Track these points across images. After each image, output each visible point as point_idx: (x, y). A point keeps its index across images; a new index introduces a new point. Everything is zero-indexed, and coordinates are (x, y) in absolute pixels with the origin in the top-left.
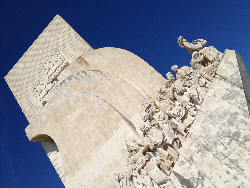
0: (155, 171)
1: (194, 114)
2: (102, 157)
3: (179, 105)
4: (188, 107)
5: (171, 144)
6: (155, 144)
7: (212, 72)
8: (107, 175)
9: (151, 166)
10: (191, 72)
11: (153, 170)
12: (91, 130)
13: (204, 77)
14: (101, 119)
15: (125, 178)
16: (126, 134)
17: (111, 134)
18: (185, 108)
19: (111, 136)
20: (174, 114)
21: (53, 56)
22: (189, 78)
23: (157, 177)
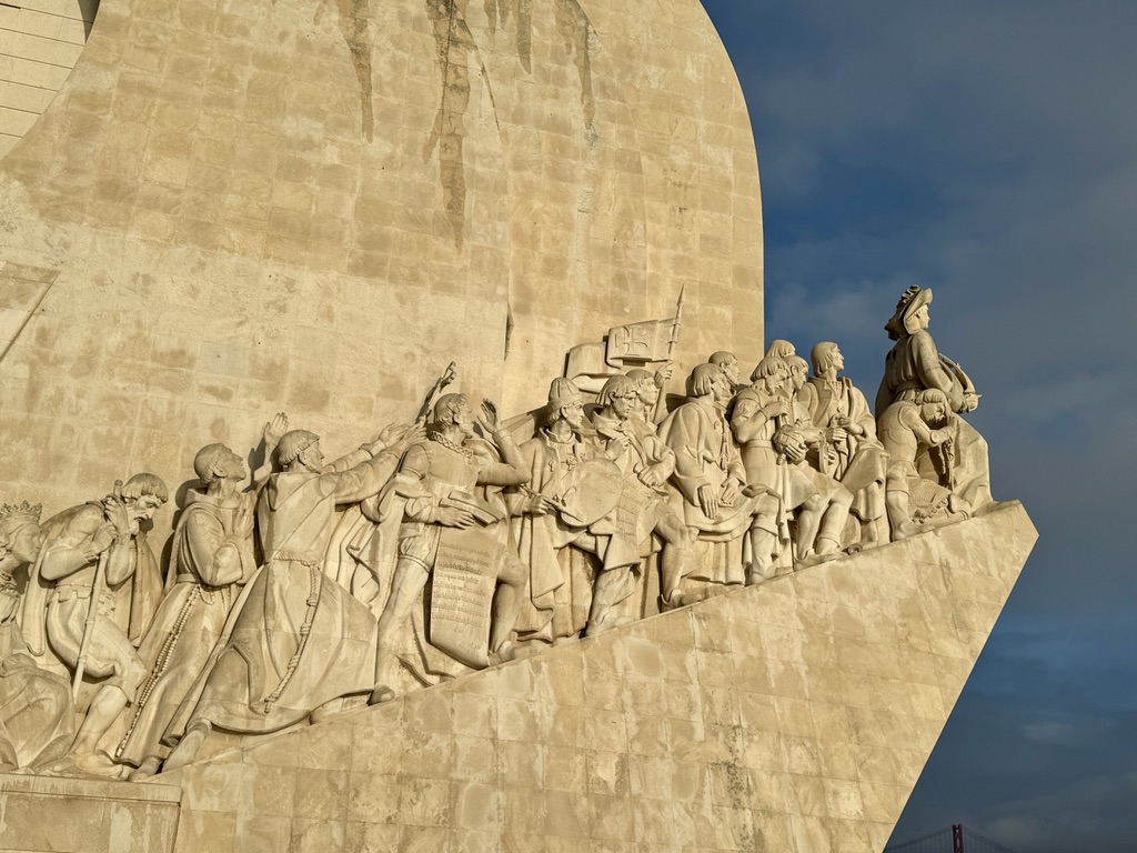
0: (471, 586)
1: (761, 563)
2: (274, 303)
3: (742, 483)
4: (768, 523)
6: (555, 503)
7: (923, 512)
8: (220, 385)
9: (474, 556)
10: (864, 434)
11: (470, 575)
12: (331, 156)
13: (890, 494)
15: (333, 482)
18: (755, 516)
20: (700, 489)
22: (839, 442)
23: (457, 612)
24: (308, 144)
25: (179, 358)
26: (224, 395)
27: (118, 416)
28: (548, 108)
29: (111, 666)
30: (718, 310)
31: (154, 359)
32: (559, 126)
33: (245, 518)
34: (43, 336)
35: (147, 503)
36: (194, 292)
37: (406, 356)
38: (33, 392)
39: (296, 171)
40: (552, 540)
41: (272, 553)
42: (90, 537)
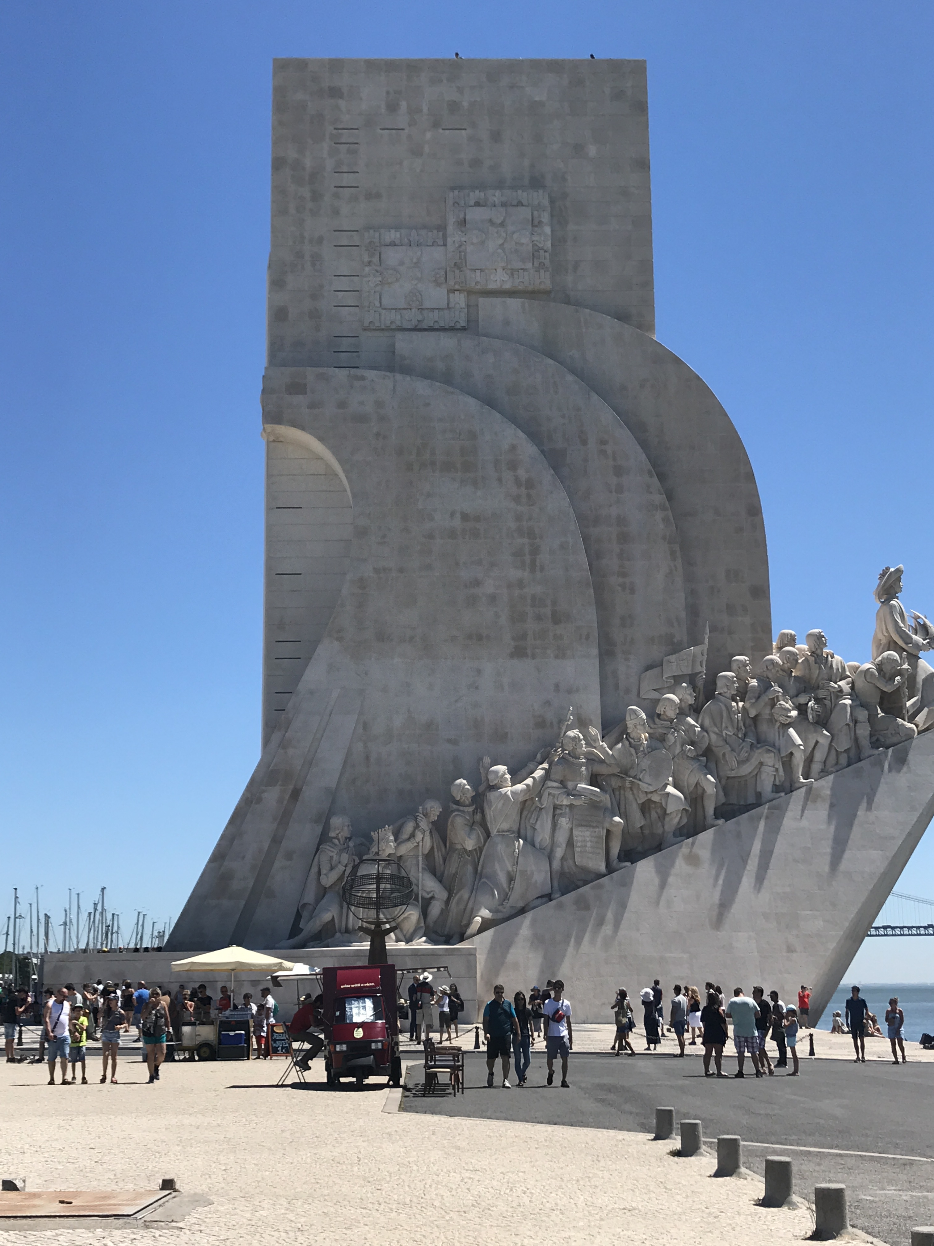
1: (766, 791)
2: (472, 685)
3: (752, 744)
4: (768, 769)
5: (667, 813)
6: (636, 780)
7: (881, 738)
8: (452, 737)
9: (593, 819)
11: (592, 829)
12: (489, 587)
14: (538, 589)
16: (578, 690)
17: (538, 651)
18: (761, 764)
19: (534, 657)
20: (724, 754)
21: (520, 209)
22: (825, 698)
23: (587, 849)
24: (477, 583)
25: (430, 725)
26: (455, 743)
27: (408, 764)
29: (432, 894)
30: (740, 619)
31: (420, 729)
32: (621, 521)
33: (478, 814)
34: (365, 726)
35: (433, 815)
36: (431, 686)
37: (545, 703)
39: (472, 601)
40: (636, 800)
41: (494, 832)
42: (412, 836)
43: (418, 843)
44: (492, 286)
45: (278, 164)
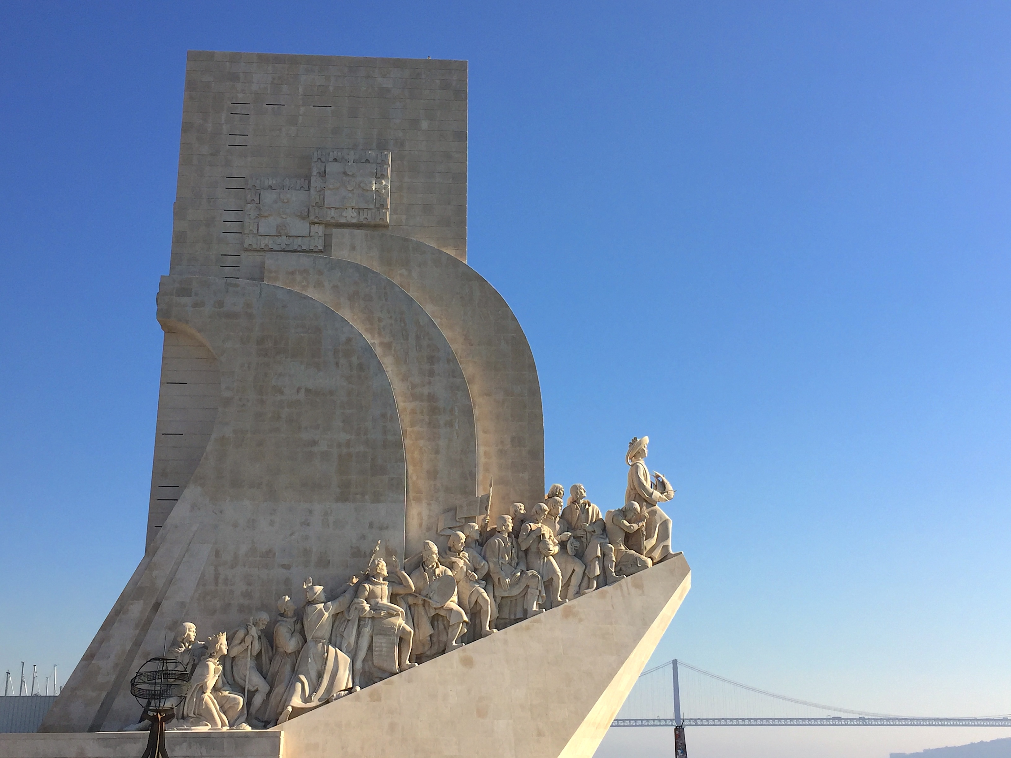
0: (388, 641)
1: (531, 609)
2: (304, 522)
4: (533, 591)
5: (450, 624)
6: (426, 599)
7: (623, 568)
9: (389, 629)
10: (594, 531)
11: (388, 637)
12: (323, 446)
13: (605, 562)
14: (362, 448)
16: (387, 528)
17: (358, 496)
18: (528, 586)
19: (354, 501)
20: (499, 578)
21: (368, 165)
22: (582, 537)
23: (383, 653)
25: (269, 553)
26: (287, 567)
27: (249, 584)
28: (426, 391)
29: (256, 687)
31: (260, 557)
33: (298, 624)
34: (217, 554)
35: (262, 624)
36: (272, 523)
37: (361, 537)
38: (216, 578)
39: (309, 457)
40: (427, 614)
41: (309, 638)
42: (243, 640)
43: (248, 647)
44: (343, 221)
45: (187, 128)
